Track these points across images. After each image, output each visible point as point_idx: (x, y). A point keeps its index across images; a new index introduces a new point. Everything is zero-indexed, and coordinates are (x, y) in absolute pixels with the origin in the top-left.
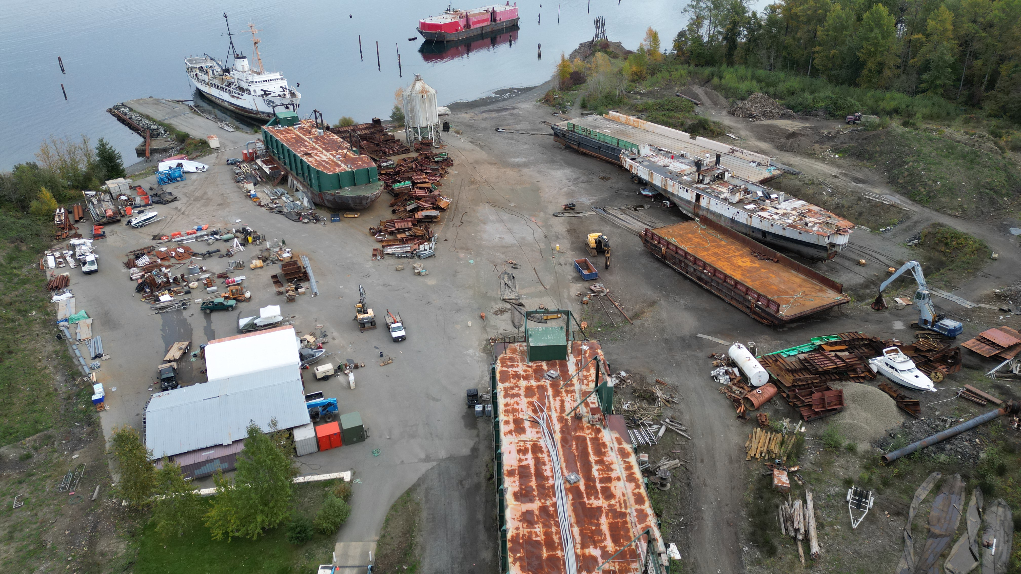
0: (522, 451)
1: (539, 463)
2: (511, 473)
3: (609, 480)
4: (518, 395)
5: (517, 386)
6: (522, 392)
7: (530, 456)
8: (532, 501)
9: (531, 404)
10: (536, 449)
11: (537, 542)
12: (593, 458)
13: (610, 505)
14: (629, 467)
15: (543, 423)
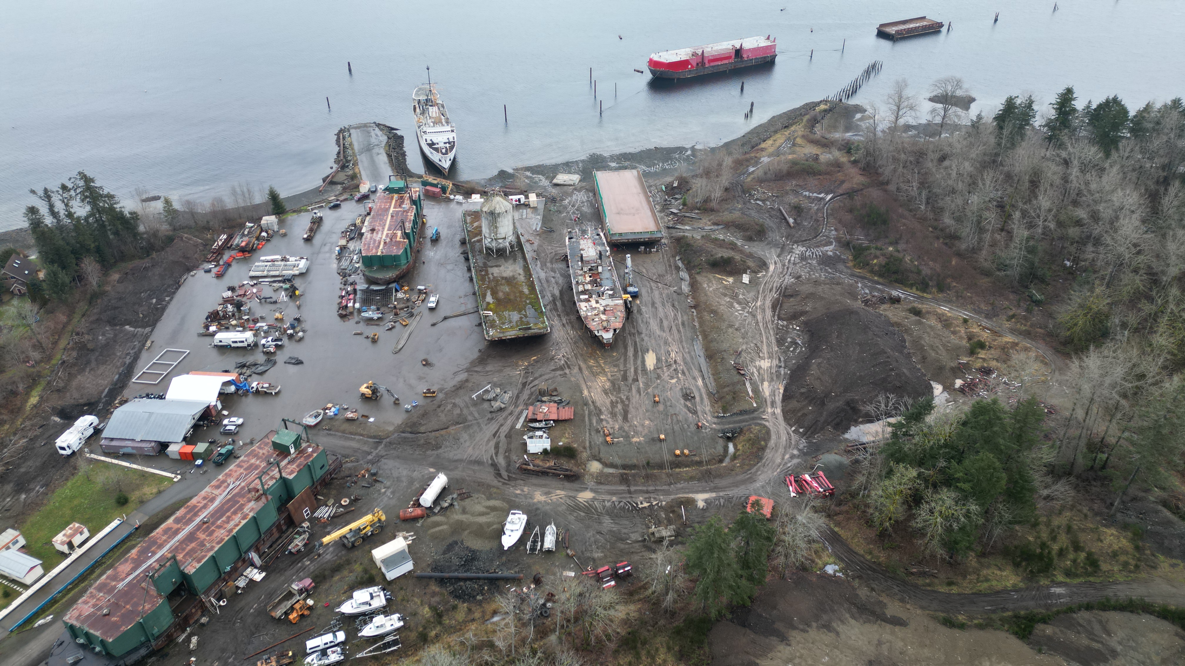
0: (204, 498)
1: (205, 507)
2: (188, 506)
3: (219, 527)
4: (241, 467)
5: (248, 462)
6: (245, 465)
7: (205, 502)
8: (178, 524)
9: (241, 473)
10: (212, 500)
11: (157, 543)
12: (229, 514)
13: (205, 539)
14: (237, 525)
15: (231, 487)
